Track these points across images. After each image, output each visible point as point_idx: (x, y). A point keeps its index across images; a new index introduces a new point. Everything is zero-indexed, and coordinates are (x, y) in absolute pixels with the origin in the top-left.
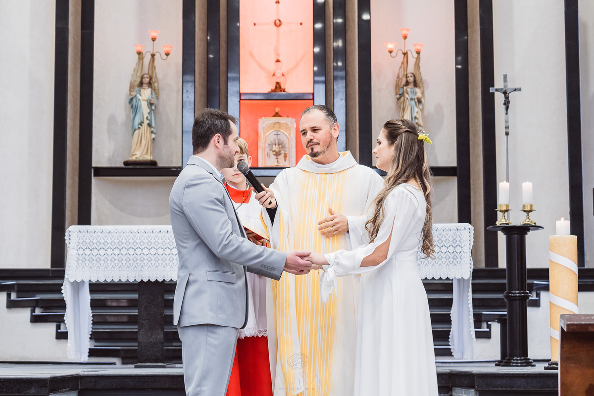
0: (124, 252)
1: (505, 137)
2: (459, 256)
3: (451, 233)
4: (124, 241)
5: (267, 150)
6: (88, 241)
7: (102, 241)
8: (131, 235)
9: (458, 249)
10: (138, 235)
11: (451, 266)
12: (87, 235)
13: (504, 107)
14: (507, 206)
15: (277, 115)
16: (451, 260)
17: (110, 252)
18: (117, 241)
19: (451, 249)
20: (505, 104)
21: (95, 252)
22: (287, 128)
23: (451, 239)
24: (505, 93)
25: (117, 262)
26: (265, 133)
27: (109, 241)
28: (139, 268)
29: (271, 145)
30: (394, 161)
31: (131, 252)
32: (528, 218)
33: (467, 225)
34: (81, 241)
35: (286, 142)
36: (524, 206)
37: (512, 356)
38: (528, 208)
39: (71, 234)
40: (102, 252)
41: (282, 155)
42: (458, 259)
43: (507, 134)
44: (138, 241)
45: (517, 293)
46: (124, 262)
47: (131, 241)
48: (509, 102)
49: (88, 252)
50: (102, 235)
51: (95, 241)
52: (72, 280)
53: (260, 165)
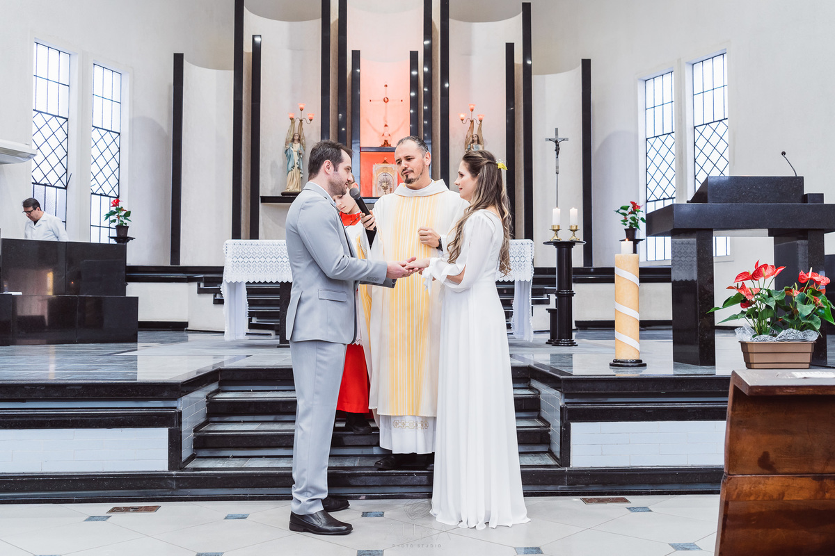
0: (268, 260)
1: (556, 175)
2: (523, 264)
3: (517, 247)
4: (268, 252)
5: (379, 186)
6: (240, 252)
7: (252, 252)
8: (274, 247)
9: (523, 259)
10: (279, 247)
11: (517, 272)
12: (240, 247)
13: (555, 152)
14: (559, 226)
15: (385, 162)
16: (517, 267)
17: (257, 260)
18: (263, 252)
19: (517, 259)
20: (556, 150)
21: (246, 260)
22: (392, 171)
23: (517, 251)
24: (556, 142)
25: (262, 267)
26: (377, 174)
27: (257, 252)
28: (280, 272)
29: (381, 182)
30: (476, 192)
31: (274, 260)
32: (574, 235)
33: (529, 241)
34: (235, 251)
35: (391, 180)
36: (571, 227)
37: (560, 338)
38: (574, 228)
39: (228, 246)
40: (252, 260)
41: (389, 189)
42: (523, 267)
43: (557, 173)
44: (279, 252)
45: (565, 292)
46: (268, 267)
47: (274, 252)
48: (559, 149)
49: (240, 260)
50: (251, 247)
51: (246, 252)
52: (229, 282)
53: (374, 196)
